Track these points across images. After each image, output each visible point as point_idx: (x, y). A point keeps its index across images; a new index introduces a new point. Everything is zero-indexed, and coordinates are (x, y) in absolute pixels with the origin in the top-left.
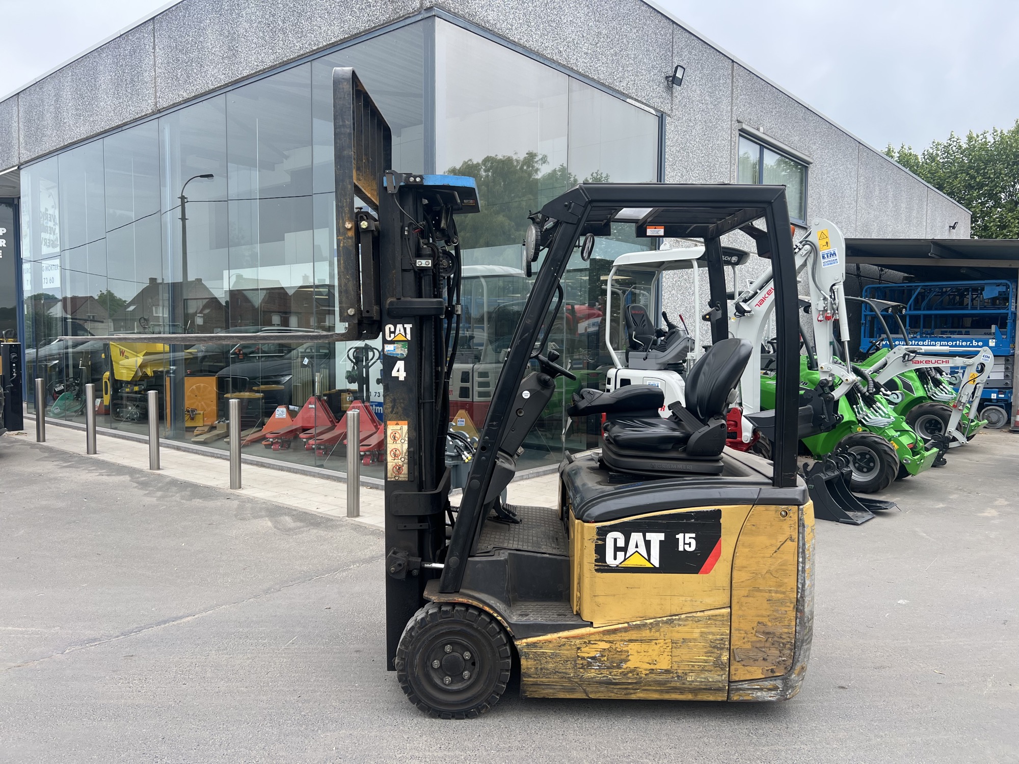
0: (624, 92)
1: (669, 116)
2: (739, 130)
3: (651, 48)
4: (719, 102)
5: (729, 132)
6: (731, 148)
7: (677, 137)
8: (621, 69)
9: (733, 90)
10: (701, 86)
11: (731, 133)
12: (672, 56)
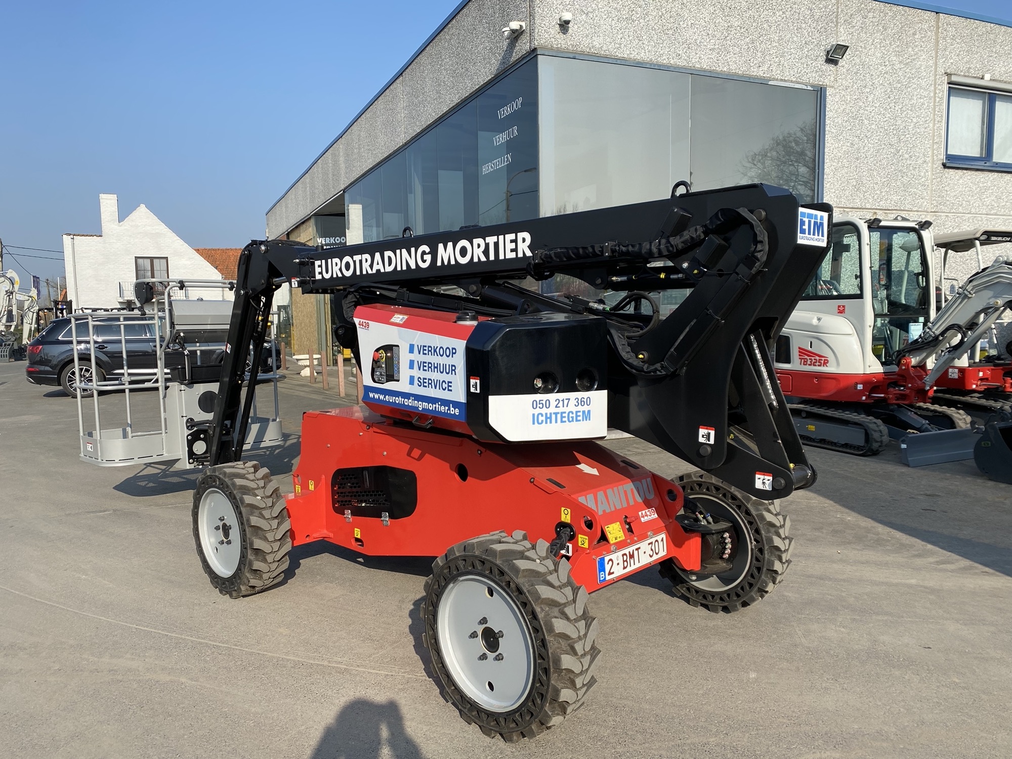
0: (764, 75)
1: (832, 87)
2: (949, 83)
3: (804, 26)
4: (914, 59)
5: (932, 88)
6: (934, 105)
7: (844, 107)
8: (759, 54)
9: (937, 42)
10: (883, 48)
11: (935, 89)
12: (837, 26)
